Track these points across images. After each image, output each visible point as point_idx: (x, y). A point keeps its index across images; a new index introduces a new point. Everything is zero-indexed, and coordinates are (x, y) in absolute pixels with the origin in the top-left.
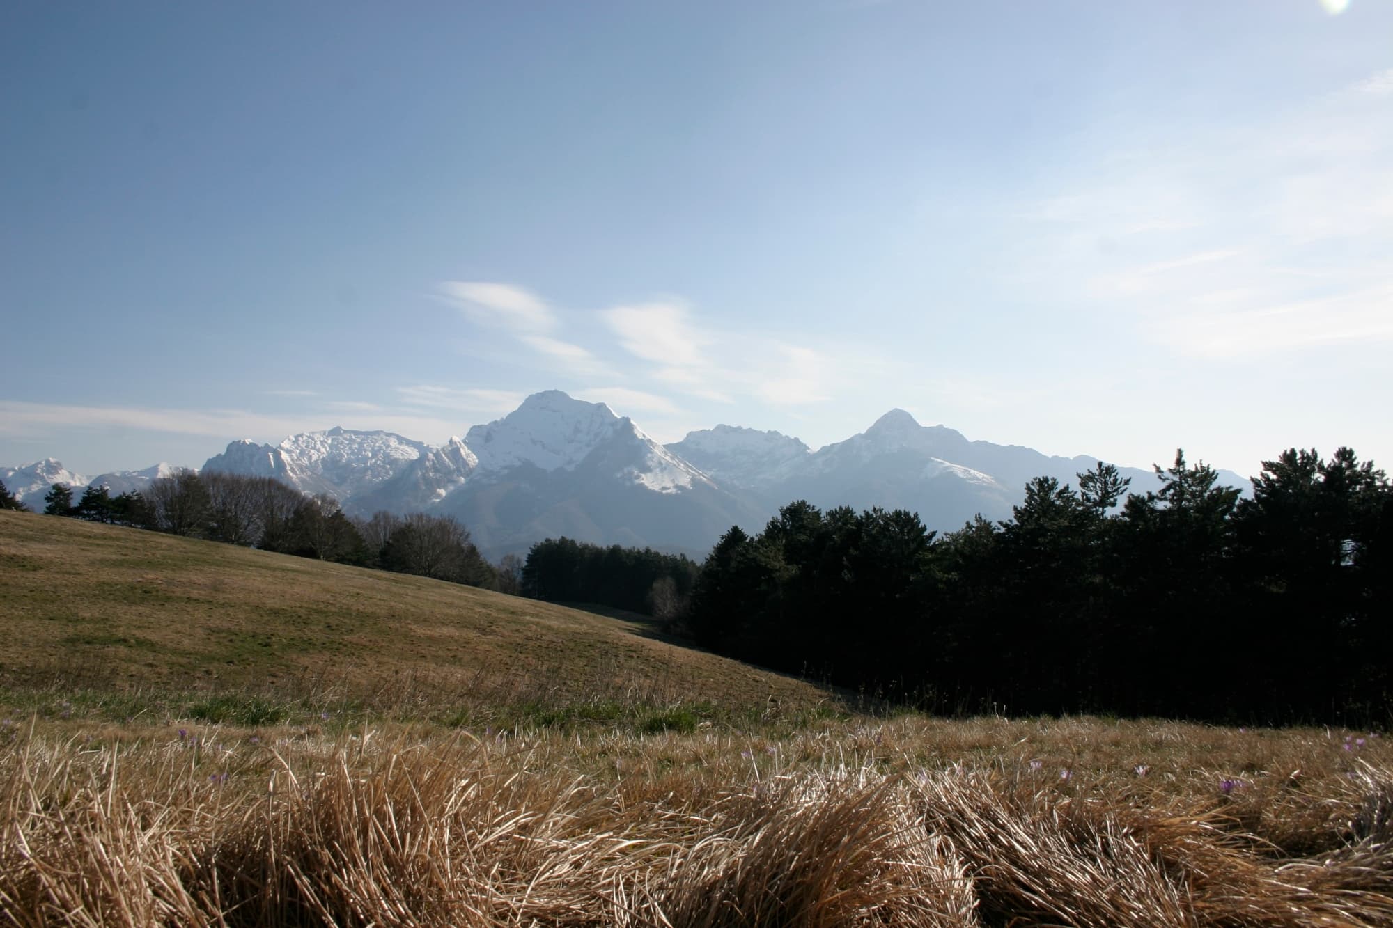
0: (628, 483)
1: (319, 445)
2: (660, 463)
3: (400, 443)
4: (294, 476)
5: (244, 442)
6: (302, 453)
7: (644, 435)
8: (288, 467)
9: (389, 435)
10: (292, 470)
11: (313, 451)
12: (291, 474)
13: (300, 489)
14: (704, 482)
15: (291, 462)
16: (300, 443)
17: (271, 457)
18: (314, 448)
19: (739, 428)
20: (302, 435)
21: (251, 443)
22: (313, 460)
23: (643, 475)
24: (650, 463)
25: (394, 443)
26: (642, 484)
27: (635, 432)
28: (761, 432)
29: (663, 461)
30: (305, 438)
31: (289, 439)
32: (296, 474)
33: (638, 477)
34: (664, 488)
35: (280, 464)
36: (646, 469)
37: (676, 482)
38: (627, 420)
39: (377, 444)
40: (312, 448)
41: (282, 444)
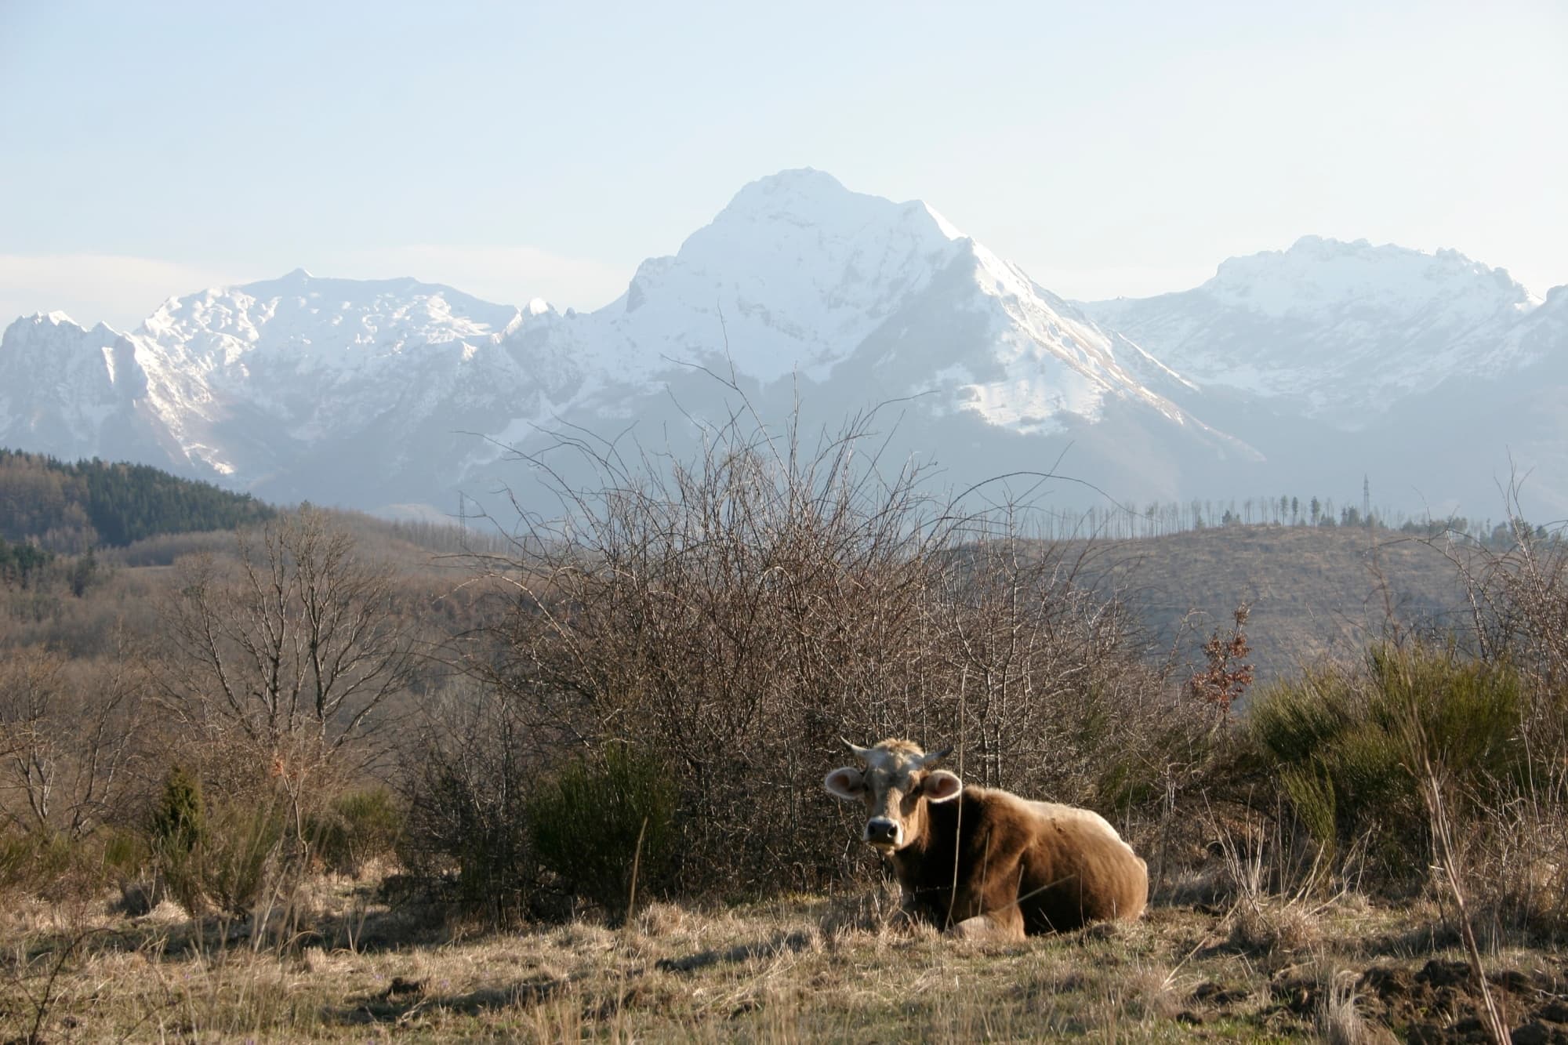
0: (938, 412)
1: (244, 321)
2: (1030, 356)
3: (457, 311)
4: (167, 406)
5: (46, 319)
6: (198, 347)
7: (1000, 286)
8: (151, 385)
9: (431, 290)
10: (162, 390)
11: (228, 338)
12: (157, 401)
13: (180, 438)
14: (1146, 405)
15: (160, 371)
16: (197, 315)
17: (109, 359)
18: (231, 330)
19: (1362, 244)
20: (202, 296)
21: (64, 325)
22: (229, 359)
23: (980, 390)
24: (1003, 357)
25: (438, 310)
26: (974, 412)
27: (979, 276)
28: (1418, 254)
29: (1039, 353)
30: (210, 302)
31: (169, 307)
32: (172, 402)
33: (967, 394)
34: (1026, 421)
35: (132, 380)
36: (990, 373)
37: (1064, 406)
38: (966, 245)
39: (396, 316)
40: (224, 331)
41: (148, 322)
